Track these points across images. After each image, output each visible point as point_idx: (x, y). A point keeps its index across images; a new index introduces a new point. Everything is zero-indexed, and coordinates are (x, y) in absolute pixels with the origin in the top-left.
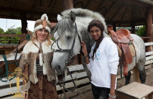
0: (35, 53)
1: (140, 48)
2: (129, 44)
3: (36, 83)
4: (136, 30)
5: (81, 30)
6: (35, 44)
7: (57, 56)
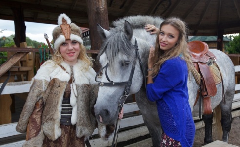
0: (63, 82)
1: (227, 72)
2: (210, 64)
3: (56, 137)
4: (225, 41)
5: (143, 51)
6: (61, 66)
7: (104, 94)
